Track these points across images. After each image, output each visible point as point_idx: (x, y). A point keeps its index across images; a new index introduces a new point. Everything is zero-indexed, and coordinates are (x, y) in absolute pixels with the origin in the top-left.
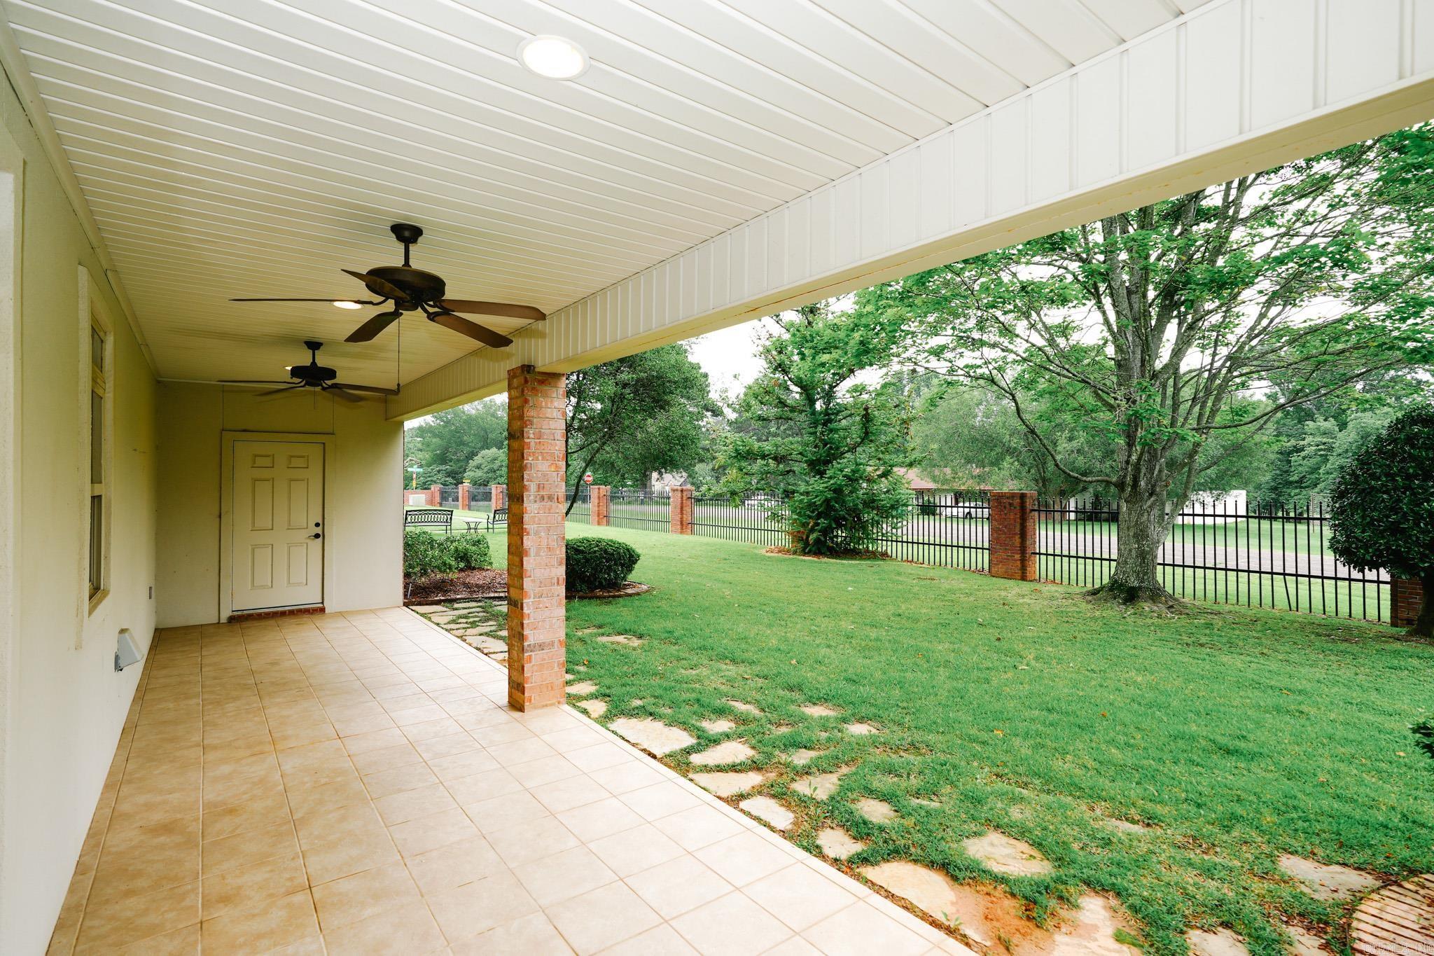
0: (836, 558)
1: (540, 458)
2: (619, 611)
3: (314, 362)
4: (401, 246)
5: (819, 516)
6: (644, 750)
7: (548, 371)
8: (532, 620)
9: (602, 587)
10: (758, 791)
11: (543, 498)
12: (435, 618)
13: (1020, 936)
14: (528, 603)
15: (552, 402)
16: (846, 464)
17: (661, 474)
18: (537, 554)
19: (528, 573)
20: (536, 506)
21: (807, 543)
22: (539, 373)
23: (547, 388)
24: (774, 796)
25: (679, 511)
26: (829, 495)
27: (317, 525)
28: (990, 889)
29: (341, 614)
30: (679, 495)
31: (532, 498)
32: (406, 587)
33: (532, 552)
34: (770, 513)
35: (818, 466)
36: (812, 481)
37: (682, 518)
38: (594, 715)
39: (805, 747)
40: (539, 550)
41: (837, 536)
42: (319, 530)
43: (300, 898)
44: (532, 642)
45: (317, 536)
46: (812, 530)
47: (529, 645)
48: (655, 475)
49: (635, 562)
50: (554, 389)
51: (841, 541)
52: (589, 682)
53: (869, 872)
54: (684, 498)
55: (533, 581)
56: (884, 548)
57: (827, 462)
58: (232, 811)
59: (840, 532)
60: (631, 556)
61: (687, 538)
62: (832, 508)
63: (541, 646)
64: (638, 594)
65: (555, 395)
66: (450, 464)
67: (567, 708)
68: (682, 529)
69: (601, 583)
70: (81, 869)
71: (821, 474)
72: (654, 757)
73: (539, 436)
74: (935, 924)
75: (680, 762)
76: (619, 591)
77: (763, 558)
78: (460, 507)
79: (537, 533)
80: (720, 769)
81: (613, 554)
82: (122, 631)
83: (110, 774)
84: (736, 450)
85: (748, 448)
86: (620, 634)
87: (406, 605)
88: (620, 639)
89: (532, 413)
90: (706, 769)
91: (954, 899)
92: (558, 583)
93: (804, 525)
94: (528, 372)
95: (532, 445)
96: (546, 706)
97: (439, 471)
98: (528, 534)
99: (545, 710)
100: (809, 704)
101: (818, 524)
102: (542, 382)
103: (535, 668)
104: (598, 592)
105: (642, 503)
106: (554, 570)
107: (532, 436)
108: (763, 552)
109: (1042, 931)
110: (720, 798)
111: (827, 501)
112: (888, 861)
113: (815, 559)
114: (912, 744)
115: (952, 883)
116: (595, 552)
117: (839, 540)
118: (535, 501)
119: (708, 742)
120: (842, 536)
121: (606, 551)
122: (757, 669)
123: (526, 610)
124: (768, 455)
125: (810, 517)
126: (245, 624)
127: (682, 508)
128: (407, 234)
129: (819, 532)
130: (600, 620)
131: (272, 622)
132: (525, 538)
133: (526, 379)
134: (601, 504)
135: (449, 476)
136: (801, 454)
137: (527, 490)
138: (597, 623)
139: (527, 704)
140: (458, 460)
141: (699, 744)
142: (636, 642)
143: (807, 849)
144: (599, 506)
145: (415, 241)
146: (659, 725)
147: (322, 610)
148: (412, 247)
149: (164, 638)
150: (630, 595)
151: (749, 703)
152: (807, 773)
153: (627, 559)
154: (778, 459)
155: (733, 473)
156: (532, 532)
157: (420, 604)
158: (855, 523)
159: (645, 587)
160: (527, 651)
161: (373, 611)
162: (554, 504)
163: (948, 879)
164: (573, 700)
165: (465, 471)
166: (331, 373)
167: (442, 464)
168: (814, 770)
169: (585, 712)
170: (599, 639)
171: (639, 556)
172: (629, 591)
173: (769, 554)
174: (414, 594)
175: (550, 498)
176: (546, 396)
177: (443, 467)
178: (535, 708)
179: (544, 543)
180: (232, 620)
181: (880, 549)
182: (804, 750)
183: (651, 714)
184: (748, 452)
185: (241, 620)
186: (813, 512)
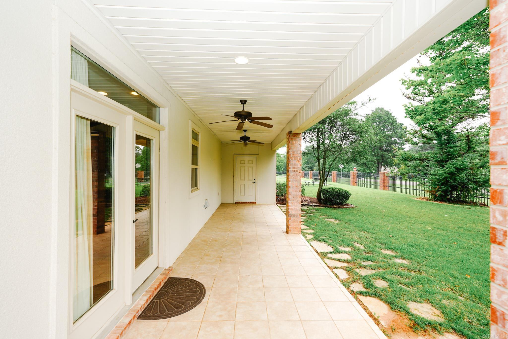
0: (451, 204)
1: (294, 159)
2: (338, 212)
3: (245, 136)
4: (242, 105)
5: (442, 184)
6: (315, 250)
7: (296, 133)
8: (291, 207)
9: (336, 204)
10: (343, 268)
11: (294, 171)
12: (282, 208)
13: (402, 330)
14: (290, 202)
15: (297, 142)
16: (458, 162)
17: (385, 167)
18: (293, 188)
19: (290, 193)
20: (292, 173)
21: (435, 196)
22: (293, 133)
23: (296, 138)
24: (346, 270)
25: (383, 181)
26: (446, 175)
27: (255, 179)
28: (403, 315)
29: (260, 204)
30: (383, 175)
31: (291, 171)
32: (277, 200)
33: (291, 187)
34: (419, 183)
35: (441, 163)
36: (437, 169)
37: (384, 184)
38: (308, 238)
39: (371, 261)
40: (293, 186)
41: (454, 194)
42: (255, 181)
43: (218, 259)
44: (291, 214)
45: (255, 182)
46: (438, 191)
47: (290, 215)
48: (383, 168)
49: (349, 197)
50: (298, 138)
51: (456, 196)
52: (313, 230)
53: (361, 297)
54: (385, 176)
55: (291, 196)
56: (483, 201)
57: (446, 161)
58: (216, 241)
59: (455, 192)
60: (347, 194)
61: (386, 192)
62: (447, 181)
63: (294, 215)
64: (349, 208)
65: (298, 140)
66: (310, 164)
67: (301, 235)
68: (384, 188)
69: (336, 203)
70: (190, 244)
71: (443, 167)
72: (317, 252)
73: (293, 152)
74: (371, 315)
75: (323, 256)
76: (342, 206)
77: (413, 201)
78: (310, 178)
79: (293, 181)
80: (334, 259)
81: (339, 193)
82: (206, 200)
83: (201, 229)
84: (402, 157)
85: (407, 156)
86: (334, 219)
87: (277, 204)
88: (333, 220)
89: (291, 146)
90: (331, 259)
91: (386, 313)
92: (299, 197)
93: (435, 188)
94: (290, 134)
95: (291, 155)
96: (295, 233)
97: (306, 167)
98: (290, 181)
99: (294, 235)
100: (386, 250)
101: (441, 188)
102: (294, 136)
103: (292, 222)
104: (335, 206)
105: (375, 178)
106: (298, 193)
107: (291, 152)
108: (415, 199)
109: (415, 334)
110: (328, 266)
111: (445, 178)
112: (371, 296)
113: (440, 203)
114: (419, 271)
115: (390, 309)
116: (333, 192)
117: (455, 195)
118: (292, 172)
119: (338, 252)
120: (456, 194)
121: (337, 192)
122: (374, 236)
123: (289, 204)
124: (417, 159)
125: (438, 185)
126: (238, 204)
127: (384, 180)
128: (243, 102)
129: (442, 191)
130: (330, 214)
131: (244, 204)
132: (289, 183)
133: (289, 135)
134: (354, 178)
135: (310, 168)
136: (432, 158)
137: (290, 169)
138: (328, 215)
139: (289, 232)
140: (313, 163)
141: (333, 252)
142: (337, 222)
143: (345, 286)
144: (353, 179)
145: (245, 103)
146: (325, 245)
147: (256, 203)
148: (245, 105)
149: (223, 205)
150: (345, 208)
151: (362, 245)
152: (364, 268)
153: (345, 196)
154: (422, 160)
155: (403, 166)
156: (291, 181)
157: (280, 204)
158: (464, 187)
159: (353, 206)
160: (289, 216)
161: (267, 204)
162: (298, 173)
163: (390, 308)
164: (304, 234)
165: (314, 167)
166: (249, 138)
167: (307, 164)
168: (368, 268)
169: (306, 237)
170: (326, 219)
171: (350, 195)
172: (346, 207)
173: (417, 200)
174: (279, 201)
175: (297, 171)
176: (295, 140)
177: (308, 165)
178: (292, 233)
179: (295, 185)
180: (236, 203)
181: (480, 202)
182: (370, 262)
183: (324, 241)
184: (408, 158)
185: (237, 203)
186: (439, 183)
